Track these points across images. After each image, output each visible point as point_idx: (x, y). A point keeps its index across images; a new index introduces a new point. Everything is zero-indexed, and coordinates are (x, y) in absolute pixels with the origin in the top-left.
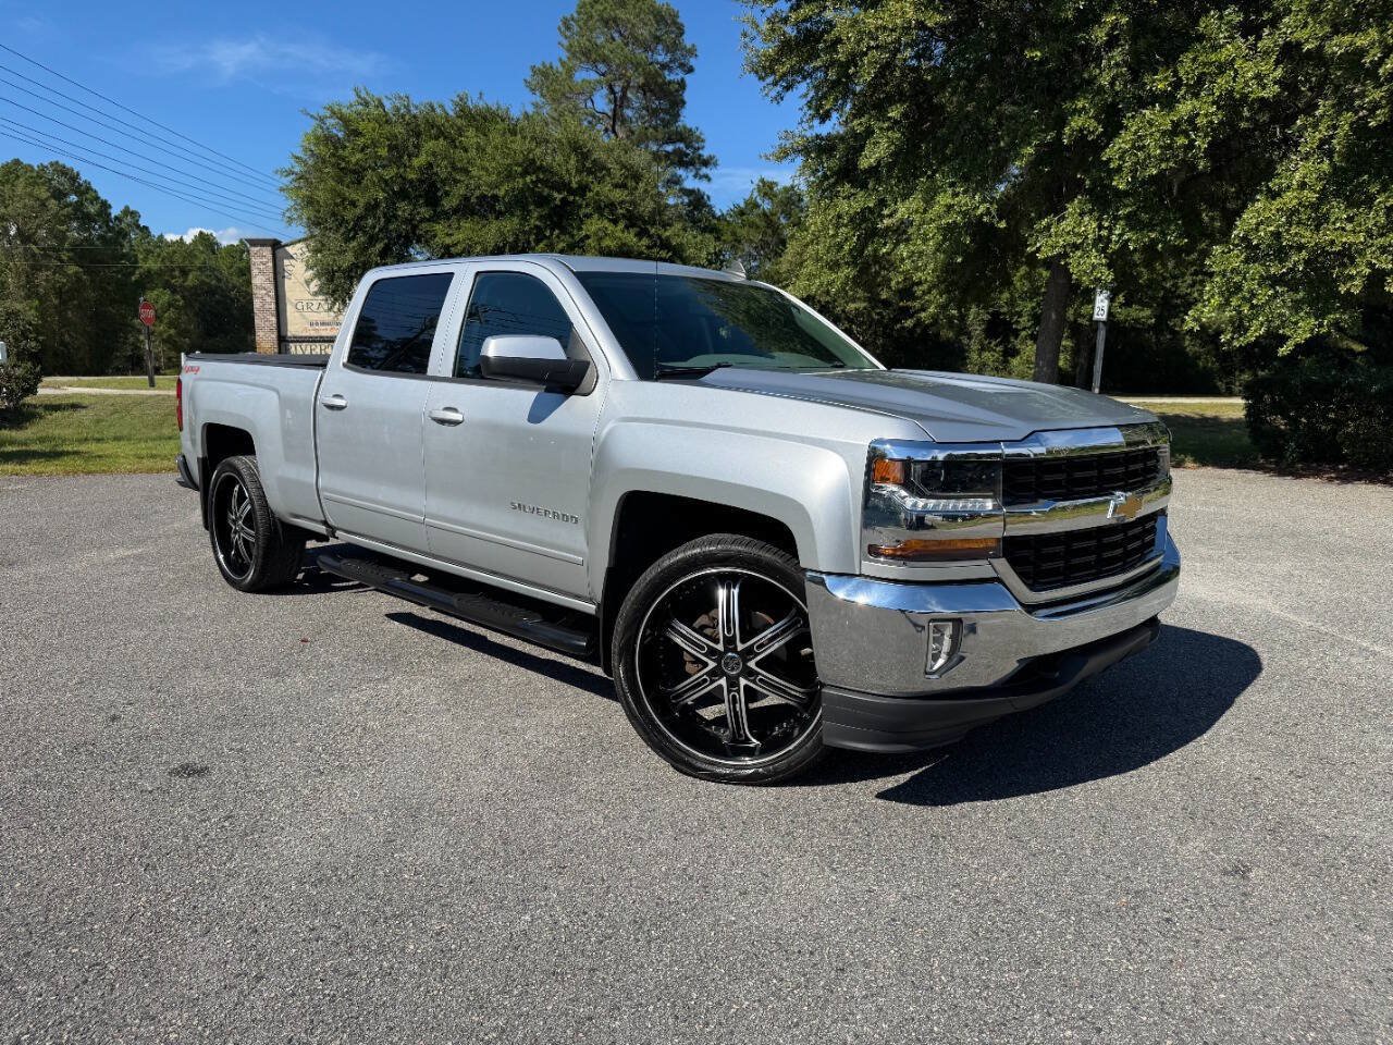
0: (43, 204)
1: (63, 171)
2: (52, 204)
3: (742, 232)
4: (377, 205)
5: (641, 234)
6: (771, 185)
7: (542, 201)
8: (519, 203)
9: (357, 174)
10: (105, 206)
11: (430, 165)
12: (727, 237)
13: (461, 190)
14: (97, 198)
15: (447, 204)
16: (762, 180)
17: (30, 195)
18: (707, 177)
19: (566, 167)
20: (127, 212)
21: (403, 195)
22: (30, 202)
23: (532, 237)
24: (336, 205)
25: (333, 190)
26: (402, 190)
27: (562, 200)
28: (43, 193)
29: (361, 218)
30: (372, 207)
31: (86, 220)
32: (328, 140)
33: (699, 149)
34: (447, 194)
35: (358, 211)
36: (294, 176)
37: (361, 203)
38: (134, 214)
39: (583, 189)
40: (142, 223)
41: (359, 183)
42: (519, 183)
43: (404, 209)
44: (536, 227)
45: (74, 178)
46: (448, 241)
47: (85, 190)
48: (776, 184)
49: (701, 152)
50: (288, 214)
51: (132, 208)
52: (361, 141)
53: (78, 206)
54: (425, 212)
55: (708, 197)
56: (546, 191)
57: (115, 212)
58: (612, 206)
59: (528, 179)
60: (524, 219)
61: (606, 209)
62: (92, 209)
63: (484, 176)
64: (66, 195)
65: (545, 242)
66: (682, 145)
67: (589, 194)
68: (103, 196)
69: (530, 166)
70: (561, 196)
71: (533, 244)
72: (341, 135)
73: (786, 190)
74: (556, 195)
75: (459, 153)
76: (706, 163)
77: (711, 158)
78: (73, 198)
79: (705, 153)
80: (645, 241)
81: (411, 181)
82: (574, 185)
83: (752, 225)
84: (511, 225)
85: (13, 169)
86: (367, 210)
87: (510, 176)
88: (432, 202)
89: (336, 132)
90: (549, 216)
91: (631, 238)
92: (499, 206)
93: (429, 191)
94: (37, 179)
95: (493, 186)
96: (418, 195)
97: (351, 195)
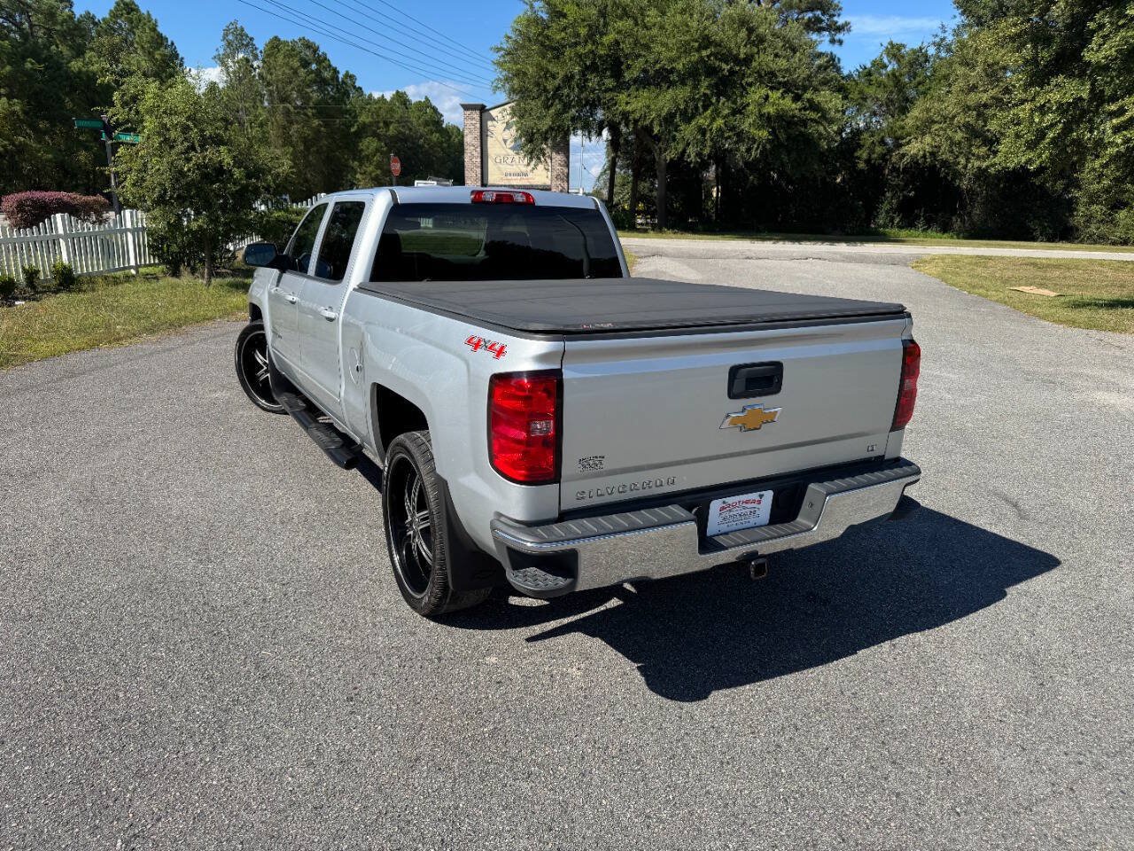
0: (295, 72)
1: (308, 45)
2: (302, 72)
3: (870, 91)
4: (572, 77)
5: (797, 98)
6: (900, 47)
7: (711, 71)
8: (692, 74)
9: (557, 51)
10: (336, 71)
11: (617, 43)
12: (855, 95)
13: (640, 63)
14: (330, 66)
15: (627, 76)
16: (891, 43)
17: (287, 64)
18: (841, 42)
19: (737, 43)
20: (347, 75)
21: (593, 68)
22: (286, 70)
23: (700, 104)
24: (540, 77)
25: (538, 65)
26: (593, 63)
27: (732, 72)
28: (296, 64)
29: (558, 88)
30: (568, 79)
31: (322, 82)
32: (536, 21)
33: (834, 15)
34: (629, 67)
35: (557, 82)
36: (502, 52)
37: (560, 75)
38: (352, 77)
39: (748, 60)
40: (357, 85)
41: (558, 58)
42: (695, 57)
43: (593, 81)
44: (705, 94)
45: (316, 50)
46: (629, 108)
47: (322, 60)
48: (904, 46)
49: (835, 19)
50: (495, 84)
51: (351, 73)
52: (564, 22)
53: (318, 72)
54: (609, 82)
55: (839, 59)
56: (717, 63)
57: (341, 76)
58: (772, 74)
59: (704, 53)
60: (695, 87)
61: (769, 78)
62: (327, 75)
63: (666, 51)
64: (310, 64)
65: (711, 108)
66: (818, 13)
67: (754, 64)
68: (334, 64)
69: (706, 42)
70: (729, 67)
71: (701, 110)
72: (545, 16)
73: (914, 51)
74: (724, 66)
75: (642, 32)
76: (840, 29)
77: (847, 24)
78: (314, 66)
79: (840, 21)
80: (798, 105)
81: (600, 57)
82: (742, 57)
83: (880, 84)
84: (682, 93)
85: (275, 44)
86: (563, 82)
87: (687, 52)
88: (617, 74)
89: (540, 14)
90: (716, 85)
91: (788, 104)
92: (674, 77)
93: (614, 65)
94: (292, 51)
95: (672, 60)
96: (606, 69)
97: (553, 68)
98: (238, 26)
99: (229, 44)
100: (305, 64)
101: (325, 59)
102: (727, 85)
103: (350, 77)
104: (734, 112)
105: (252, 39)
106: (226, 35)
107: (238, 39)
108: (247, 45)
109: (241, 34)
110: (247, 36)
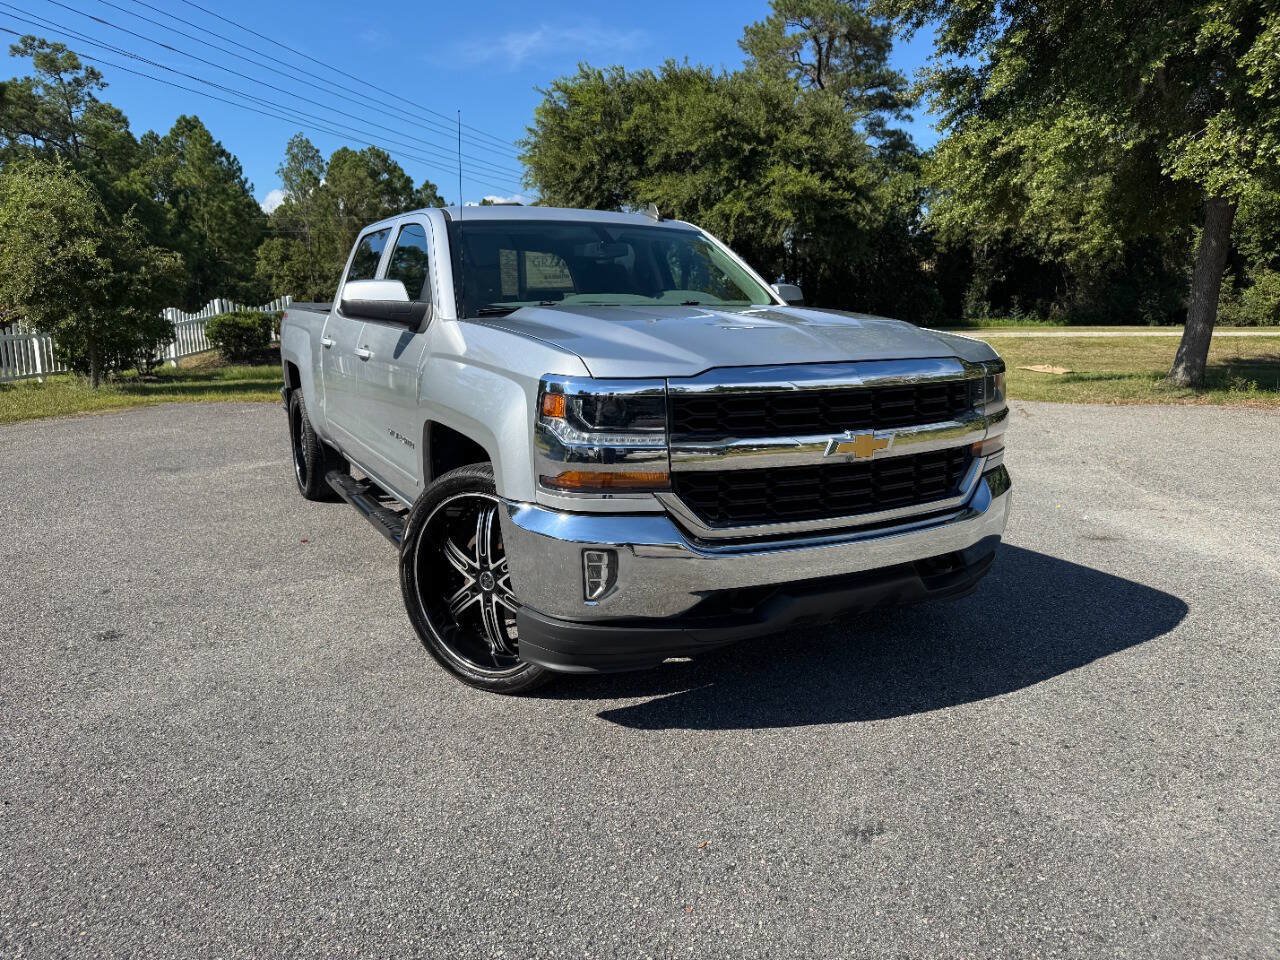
0: (361, 183)
1: (378, 155)
2: (369, 182)
4: (592, 167)
5: (827, 177)
7: (733, 153)
8: (712, 156)
9: (577, 141)
11: (637, 128)
13: (661, 150)
15: (650, 162)
17: (354, 176)
18: (909, 118)
19: (756, 118)
21: (613, 156)
22: (353, 182)
24: (560, 170)
25: (557, 157)
26: (614, 152)
27: (753, 151)
28: (362, 173)
29: (579, 180)
30: (588, 170)
31: (393, 193)
32: (555, 111)
33: (901, 91)
34: (651, 152)
35: (577, 174)
36: (529, 147)
37: (578, 167)
39: (771, 138)
41: (578, 148)
42: (711, 138)
43: (614, 169)
44: (726, 178)
45: (385, 160)
46: (649, 197)
50: (524, 181)
52: (580, 110)
54: (632, 170)
55: (911, 137)
56: (736, 143)
58: (798, 152)
59: (719, 133)
60: (716, 172)
61: (792, 156)
63: (681, 135)
64: (379, 174)
65: (733, 192)
66: (885, 89)
67: (776, 143)
69: (724, 121)
70: (750, 147)
71: (722, 195)
72: (564, 106)
74: (745, 146)
75: (660, 116)
80: (829, 184)
81: (621, 144)
82: (762, 135)
84: (703, 178)
85: (342, 156)
86: (583, 172)
87: (704, 132)
88: (639, 161)
89: (561, 104)
90: (738, 168)
91: (814, 182)
92: (695, 161)
93: (635, 151)
94: (360, 160)
95: (689, 143)
96: (627, 156)
97: (571, 159)
98: (304, 139)
99: (294, 157)
100: (374, 174)
101: (395, 167)
102: (749, 167)
103: (431, 186)
104: (758, 194)
105: (317, 151)
106: (291, 148)
107: (302, 152)
108: (313, 158)
109: (307, 146)
110: (312, 148)
